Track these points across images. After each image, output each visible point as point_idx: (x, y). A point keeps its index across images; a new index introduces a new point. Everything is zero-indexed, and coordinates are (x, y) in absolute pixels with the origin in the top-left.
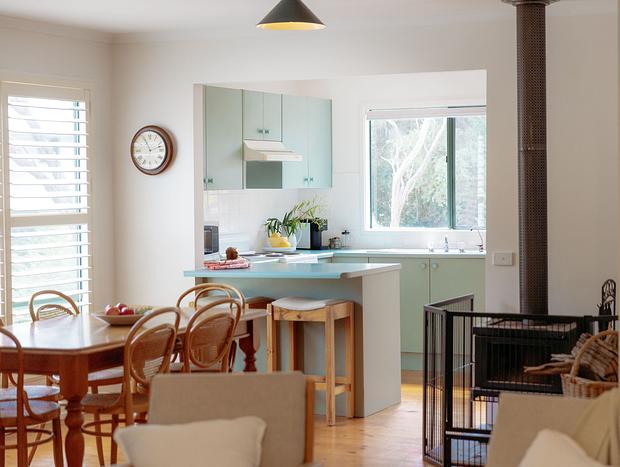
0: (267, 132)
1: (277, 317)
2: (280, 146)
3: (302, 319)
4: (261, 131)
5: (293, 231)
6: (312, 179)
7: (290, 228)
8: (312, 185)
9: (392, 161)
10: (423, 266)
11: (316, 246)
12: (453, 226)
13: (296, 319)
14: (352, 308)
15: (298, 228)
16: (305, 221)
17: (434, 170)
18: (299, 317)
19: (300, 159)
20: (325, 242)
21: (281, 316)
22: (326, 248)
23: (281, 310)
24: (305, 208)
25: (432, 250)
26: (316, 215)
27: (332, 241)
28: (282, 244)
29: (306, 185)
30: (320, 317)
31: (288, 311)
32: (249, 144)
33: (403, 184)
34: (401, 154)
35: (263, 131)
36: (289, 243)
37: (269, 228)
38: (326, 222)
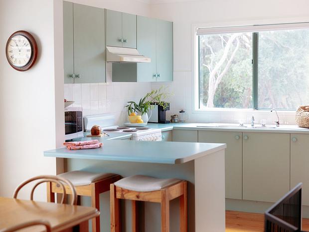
0: (125, 41)
1: (119, 196)
2: (134, 51)
3: (140, 199)
4: (120, 41)
5: (145, 111)
6: (159, 76)
7: (143, 109)
8: (159, 80)
9: (209, 67)
10: (238, 138)
11: (162, 121)
12: (256, 107)
13: (135, 199)
14: (185, 186)
15: (149, 109)
16: (154, 104)
17: (232, 71)
18: (138, 197)
19: (149, 61)
20: (168, 118)
21: (122, 195)
22: (168, 122)
23: (123, 190)
24: (154, 95)
25: (242, 125)
26: (161, 100)
27: (173, 117)
28: (137, 121)
29: (154, 80)
30: (156, 198)
31: (129, 191)
32: (110, 49)
33: (215, 79)
34: (214, 62)
35: (122, 41)
36: (142, 120)
37: (129, 109)
38: (169, 104)
